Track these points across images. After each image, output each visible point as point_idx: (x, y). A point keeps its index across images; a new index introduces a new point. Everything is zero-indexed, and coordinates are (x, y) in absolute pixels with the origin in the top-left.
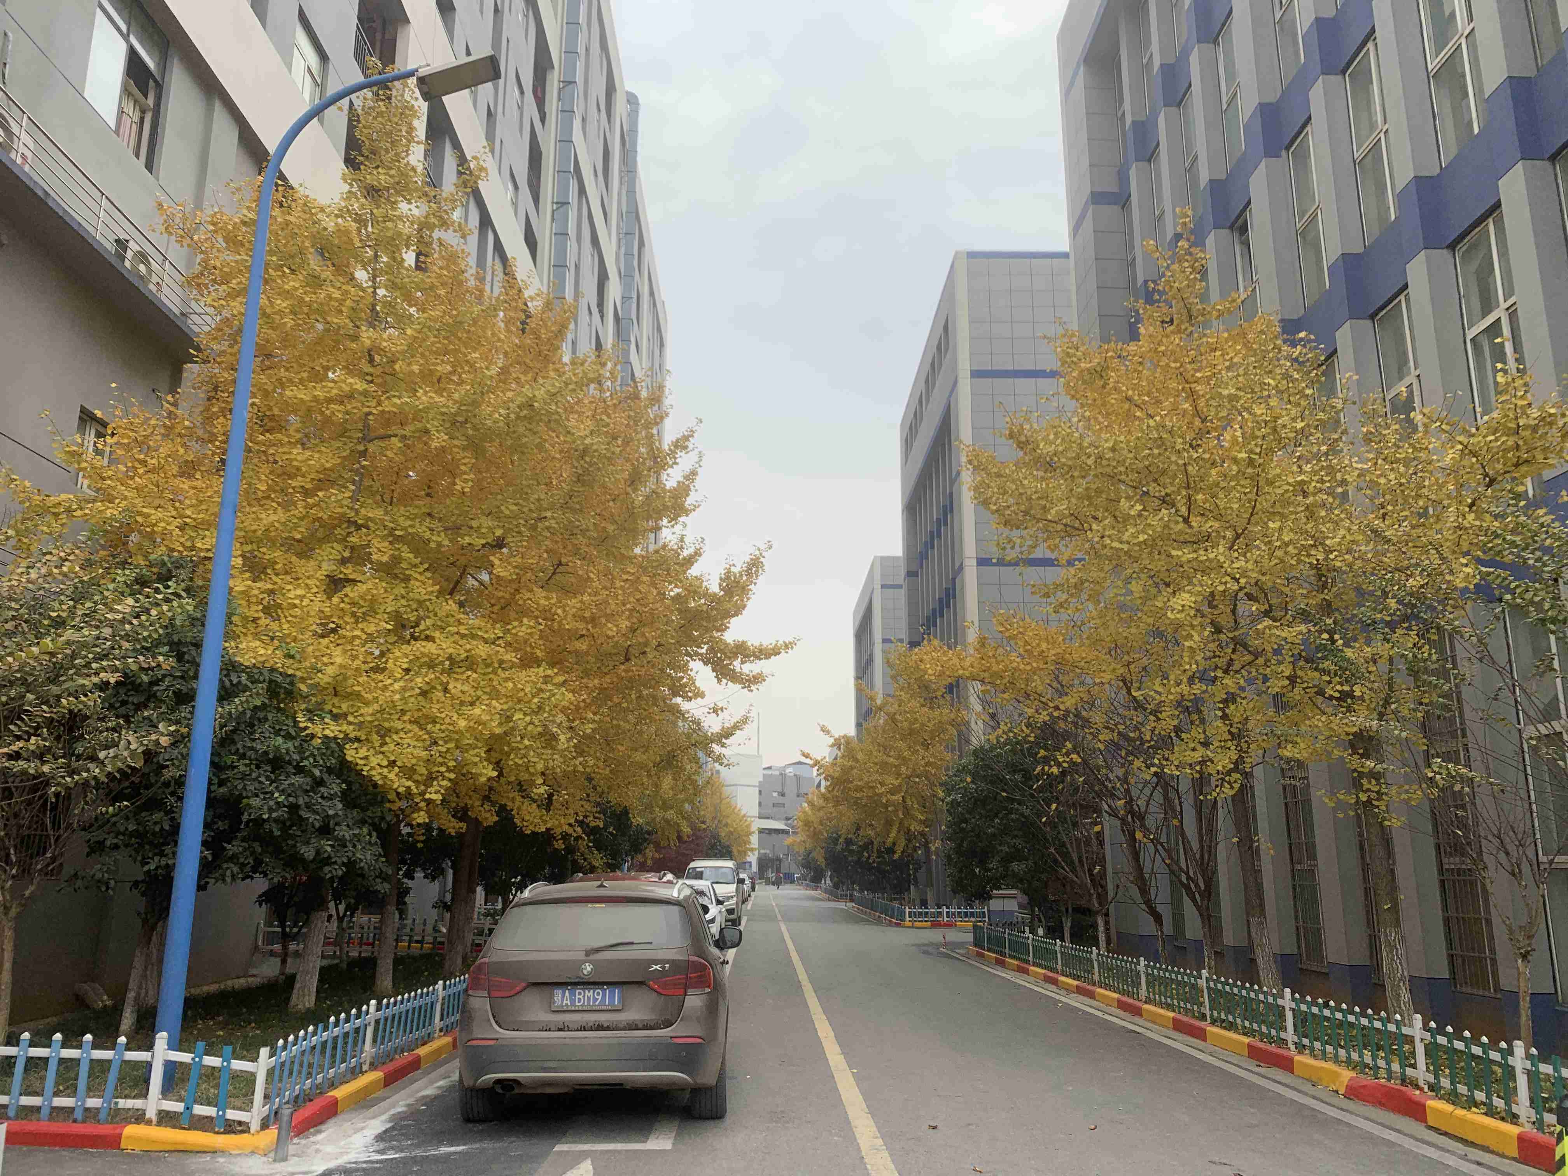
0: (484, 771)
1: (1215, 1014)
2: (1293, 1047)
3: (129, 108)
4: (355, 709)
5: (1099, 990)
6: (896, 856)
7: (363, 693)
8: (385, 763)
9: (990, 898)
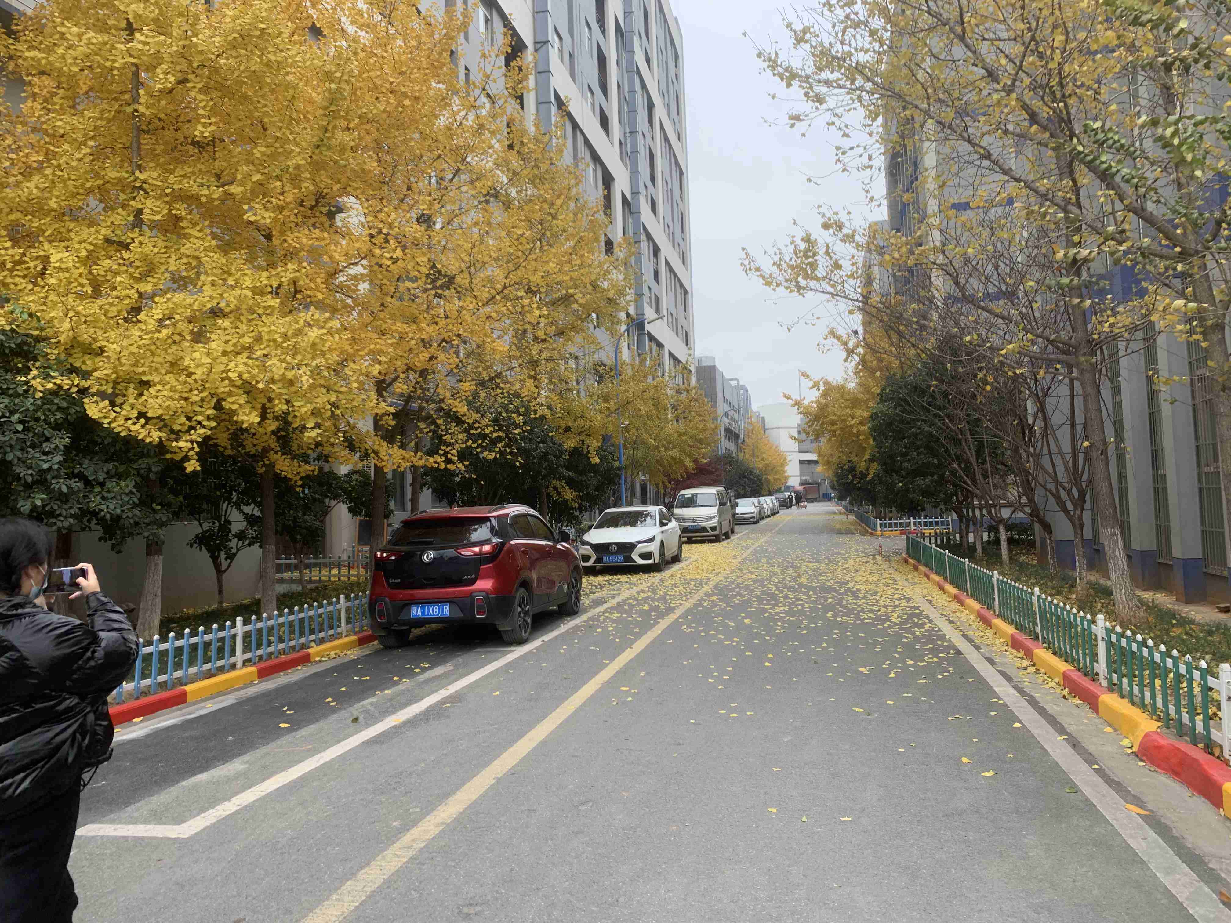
0: (247, 418)
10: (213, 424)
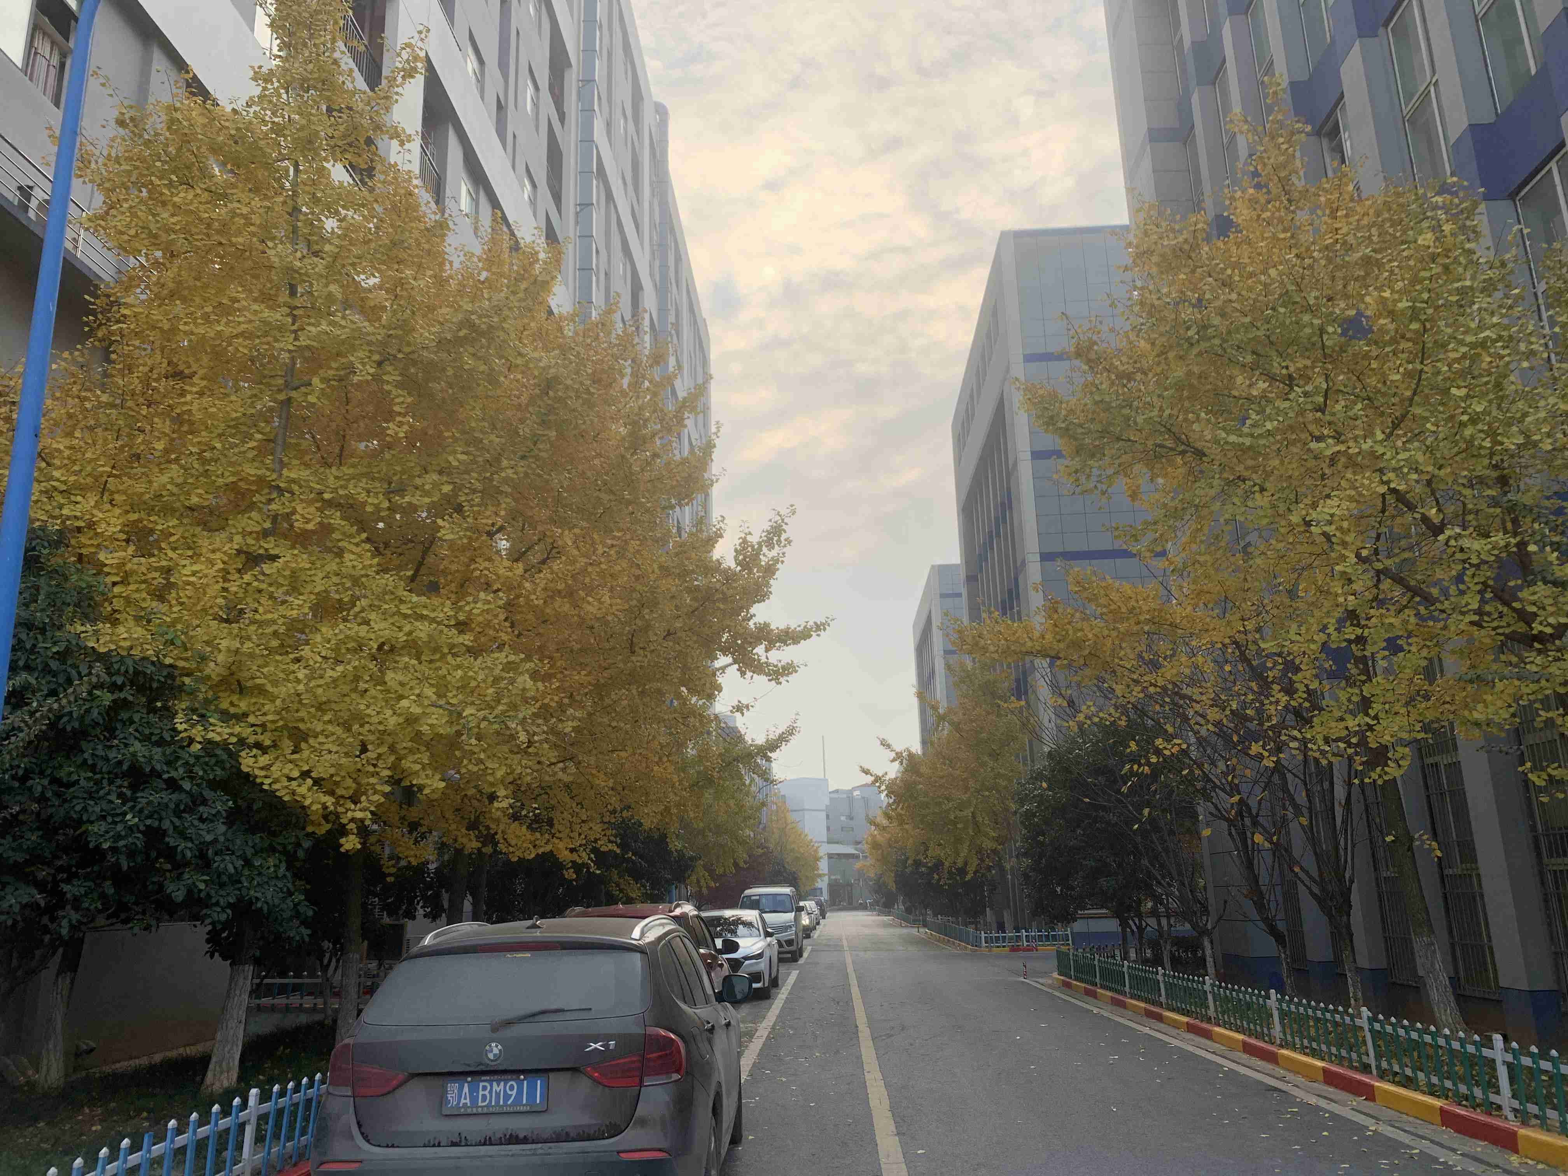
0: (429, 782)
1: (1384, 1065)
2: (1511, 1116)
3: (44, 48)
4: (257, 707)
5: (1217, 1029)
6: (968, 877)
7: (269, 688)
8: (296, 774)
9: (1075, 920)
10: (387, 789)
